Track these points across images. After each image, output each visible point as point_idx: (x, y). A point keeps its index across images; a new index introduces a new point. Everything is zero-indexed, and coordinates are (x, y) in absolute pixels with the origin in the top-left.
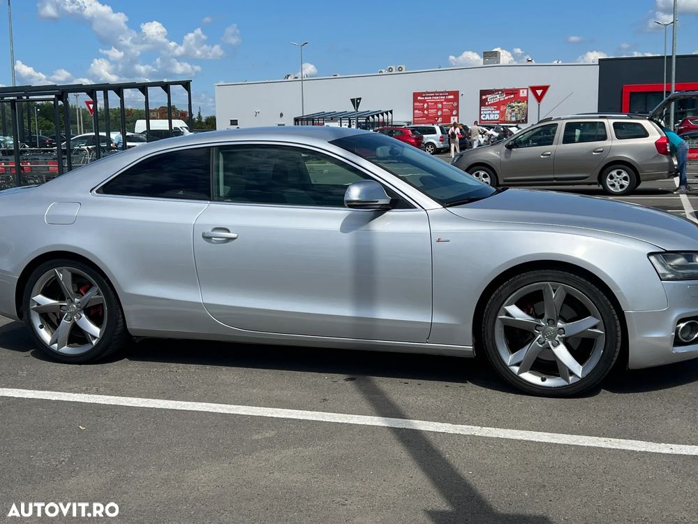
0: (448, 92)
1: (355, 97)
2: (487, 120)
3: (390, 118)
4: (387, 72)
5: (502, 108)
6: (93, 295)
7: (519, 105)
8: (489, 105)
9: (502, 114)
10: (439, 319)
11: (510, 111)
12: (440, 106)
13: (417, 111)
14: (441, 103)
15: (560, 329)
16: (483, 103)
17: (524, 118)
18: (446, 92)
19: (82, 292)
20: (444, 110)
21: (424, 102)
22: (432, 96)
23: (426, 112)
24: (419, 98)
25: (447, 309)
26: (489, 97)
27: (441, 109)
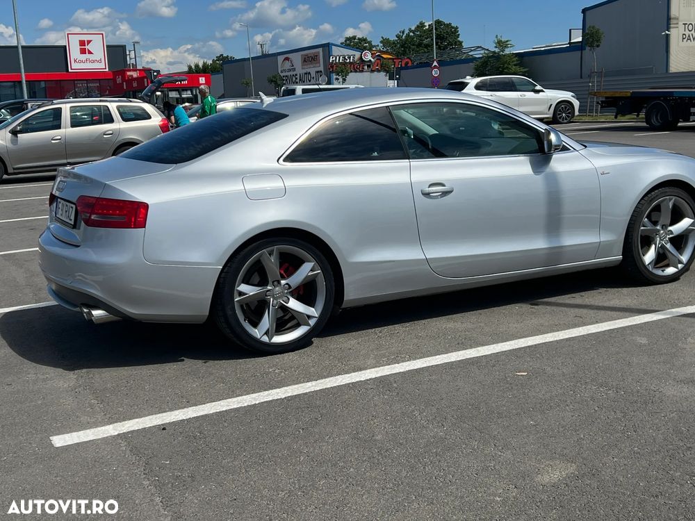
6: (307, 271)
10: (604, 238)
15: (669, 231)
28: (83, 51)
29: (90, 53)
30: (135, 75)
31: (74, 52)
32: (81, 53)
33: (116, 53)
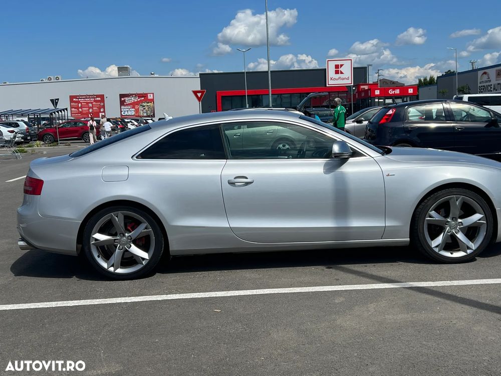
0: (96, 95)
1: (54, 98)
2: (126, 115)
3: (66, 114)
4: (47, 81)
5: (137, 107)
6: (142, 229)
7: (148, 104)
8: (126, 105)
9: (137, 111)
10: (388, 224)
11: (142, 109)
12: (91, 105)
13: (73, 109)
14: (92, 103)
15: (459, 223)
16: (122, 103)
17: (152, 114)
18: (95, 95)
19: (129, 228)
20: (94, 108)
21: (79, 102)
22: (84, 98)
23: (80, 110)
24: (74, 100)
25: (395, 217)
26: (126, 99)
27: (92, 108)
28: (337, 72)
29: (342, 73)
30: (366, 87)
31: (331, 73)
32: (336, 73)
33: (360, 73)
